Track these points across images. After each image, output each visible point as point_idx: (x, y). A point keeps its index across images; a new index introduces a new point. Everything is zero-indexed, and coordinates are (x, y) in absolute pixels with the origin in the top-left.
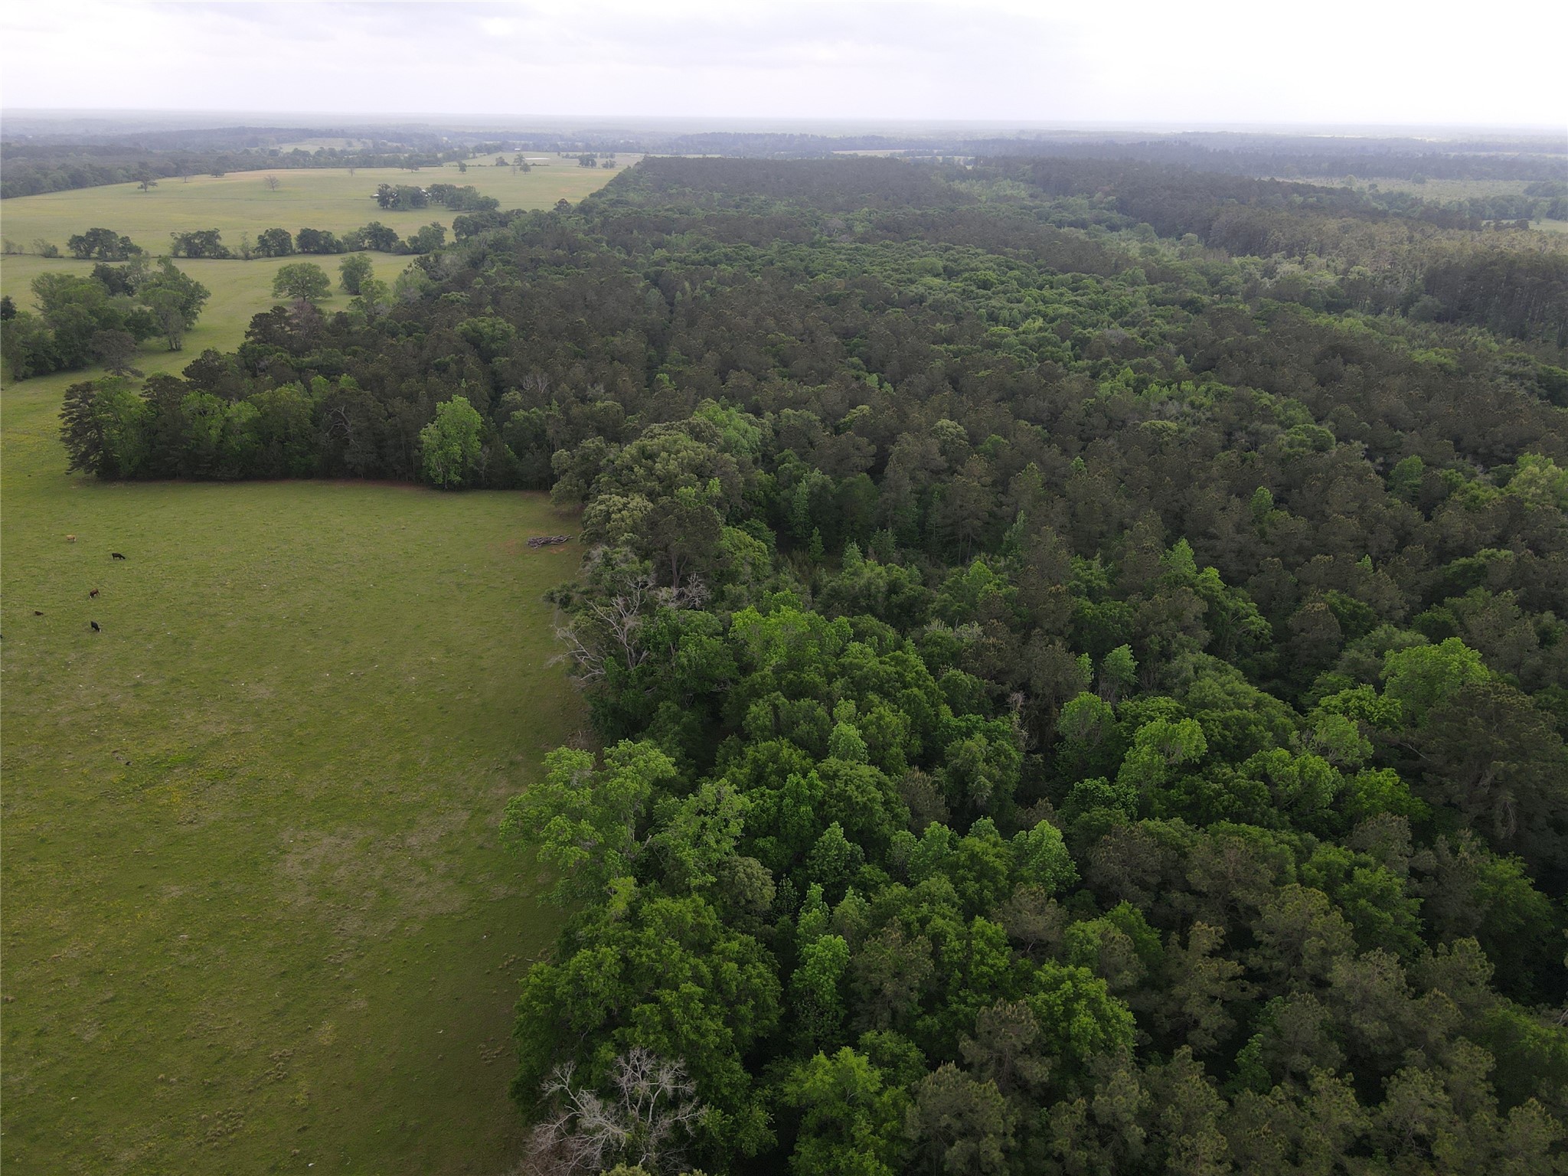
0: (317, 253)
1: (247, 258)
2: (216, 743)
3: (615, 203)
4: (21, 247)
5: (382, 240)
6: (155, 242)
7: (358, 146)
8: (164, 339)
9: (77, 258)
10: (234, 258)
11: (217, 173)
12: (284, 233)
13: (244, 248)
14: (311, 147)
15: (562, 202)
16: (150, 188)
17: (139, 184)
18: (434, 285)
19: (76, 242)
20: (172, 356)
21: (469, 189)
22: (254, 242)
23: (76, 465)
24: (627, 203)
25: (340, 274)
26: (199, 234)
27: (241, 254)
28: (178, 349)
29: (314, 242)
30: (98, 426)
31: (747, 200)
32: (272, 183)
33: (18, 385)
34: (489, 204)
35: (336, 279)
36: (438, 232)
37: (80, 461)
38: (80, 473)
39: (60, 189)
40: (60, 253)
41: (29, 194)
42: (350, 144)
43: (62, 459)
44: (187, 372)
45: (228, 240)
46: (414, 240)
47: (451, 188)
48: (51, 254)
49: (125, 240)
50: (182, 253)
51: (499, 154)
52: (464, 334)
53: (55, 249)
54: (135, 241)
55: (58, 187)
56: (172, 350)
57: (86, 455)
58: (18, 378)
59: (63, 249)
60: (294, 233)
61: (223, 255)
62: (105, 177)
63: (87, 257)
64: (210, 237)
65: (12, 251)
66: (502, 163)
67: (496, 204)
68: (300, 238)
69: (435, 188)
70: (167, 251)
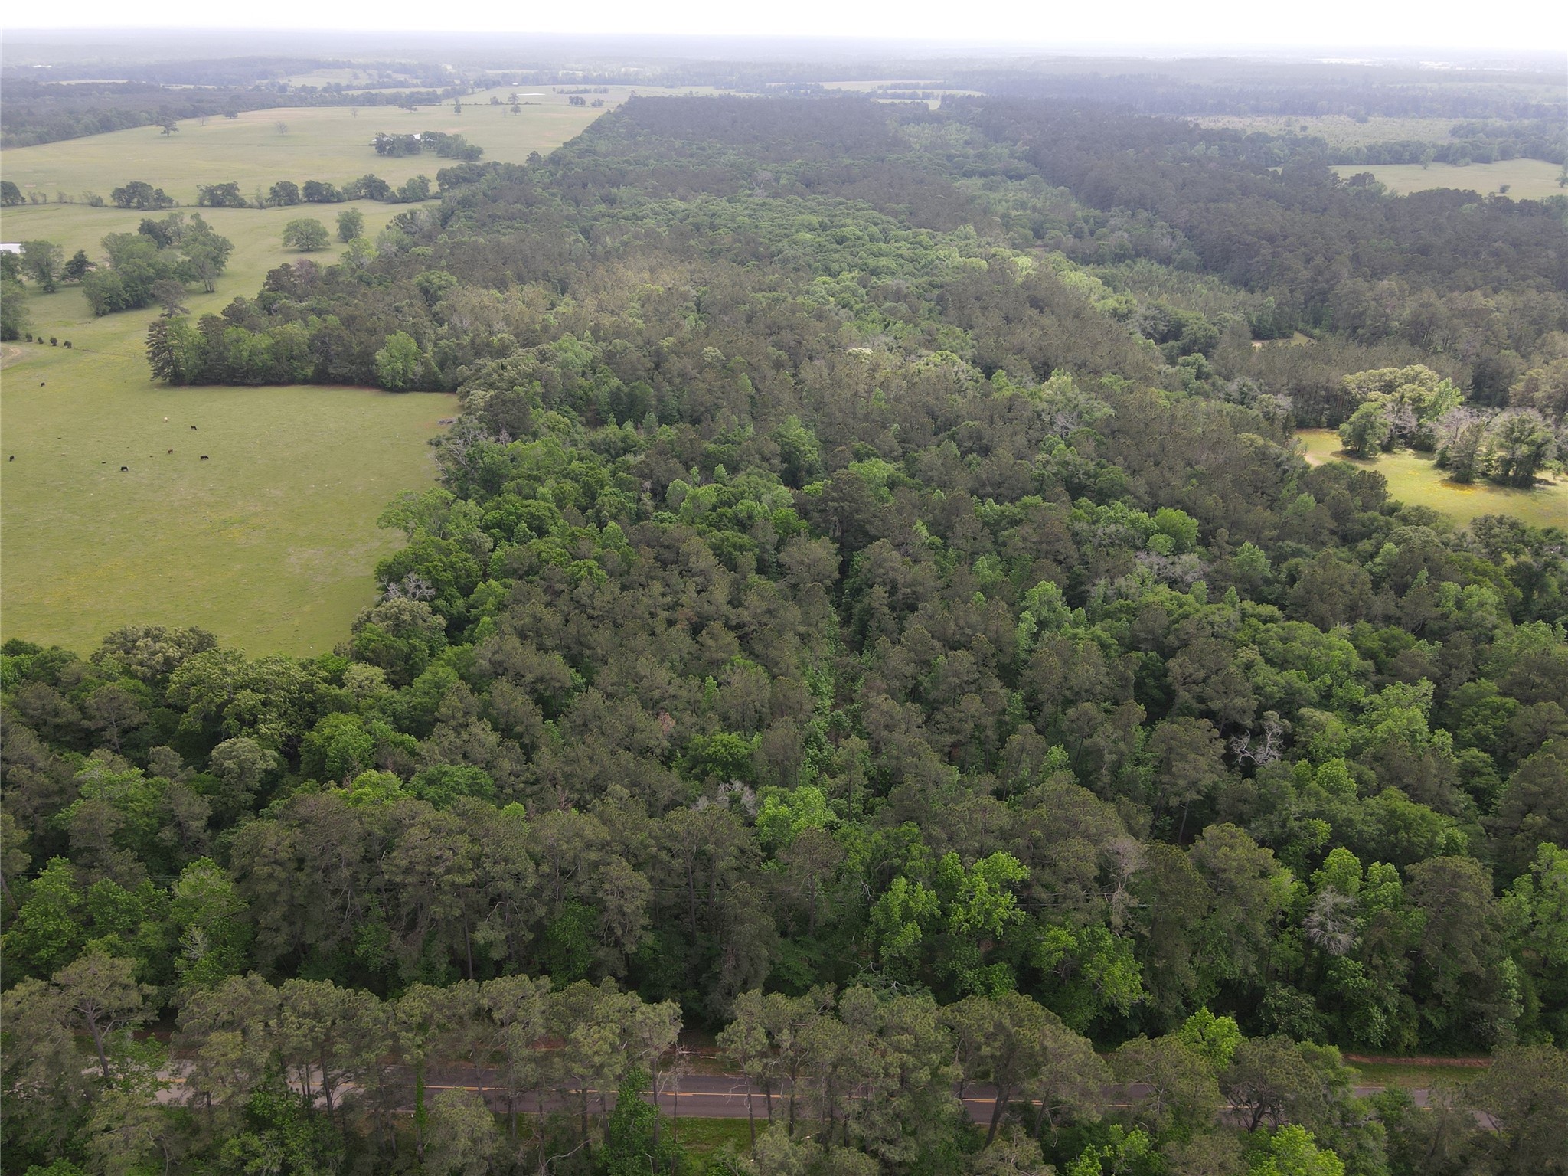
0: (320, 202)
1: (261, 207)
2: (255, 514)
3: (583, 153)
4: (71, 198)
5: (375, 190)
6: (183, 191)
7: (364, 80)
8: (201, 284)
9: (122, 208)
10: (250, 207)
11: (231, 115)
12: (292, 185)
13: (258, 198)
14: (317, 81)
15: (534, 154)
16: (172, 133)
17: (162, 128)
18: (407, 239)
19: (118, 194)
20: (208, 296)
21: (457, 137)
22: (266, 193)
23: (156, 375)
24: (595, 153)
25: (337, 226)
26: (221, 186)
27: (256, 204)
28: (212, 291)
29: (318, 194)
30: (170, 349)
31: (703, 149)
32: (282, 128)
33: (100, 320)
34: (472, 154)
35: (333, 229)
36: (423, 183)
37: (159, 373)
38: (159, 380)
39: (91, 134)
40: (105, 202)
41: (66, 138)
42: (356, 77)
43: (147, 370)
44: (224, 313)
45: (245, 192)
46: (403, 190)
47: (442, 135)
48: (96, 203)
49: (159, 192)
50: (206, 203)
52: (419, 284)
53: (100, 200)
54: (167, 193)
55: (89, 131)
56: (207, 292)
58: (99, 314)
59: (108, 200)
60: (301, 184)
61: (241, 204)
62: (129, 121)
63: (127, 206)
64: (230, 189)
65: (62, 201)
66: (495, 102)
67: (480, 151)
68: (306, 189)
69: (427, 134)
70: (194, 201)
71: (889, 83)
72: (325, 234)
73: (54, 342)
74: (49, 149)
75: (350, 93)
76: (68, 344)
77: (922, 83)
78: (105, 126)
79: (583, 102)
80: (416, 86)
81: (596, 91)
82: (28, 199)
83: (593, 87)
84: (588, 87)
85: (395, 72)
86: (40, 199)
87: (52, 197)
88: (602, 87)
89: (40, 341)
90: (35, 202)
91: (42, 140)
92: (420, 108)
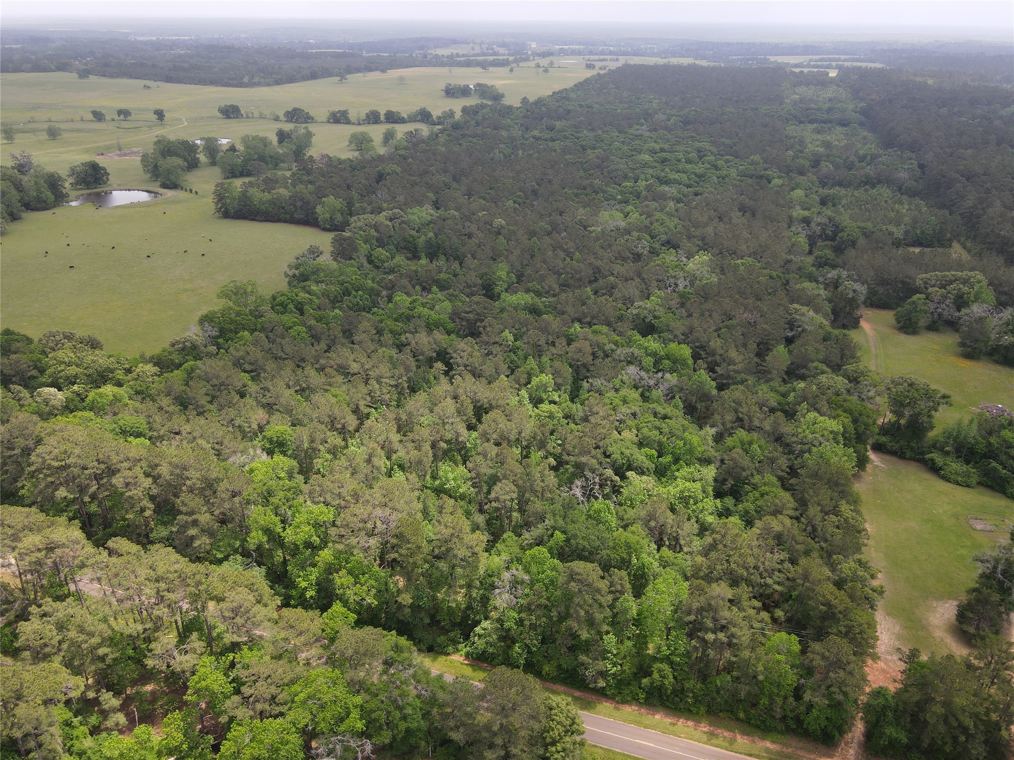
0: (393, 122)
1: (359, 124)
3: (560, 99)
4: (265, 114)
7: (478, 50)
9: (287, 121)
10: (353, 124)
11: (383, 71)
12: (378, 112)
13: (358, 119)
15: (525, 98)
16: (344, 80)
17: (339, 78)
19: (287, 114)
22: (363, 116)
23: (217, 212)
24: (569, 99)
25: (382, 136)
26: (339, 111)
27: (357, 122)
29: (391, 117)
30: (225, 198)
32: (402, 79)
34: (497, 97)
35: (379, 137)
36: (450, 115)
37: (218, 210)
38: (217, 214)
41: (291, 82)
42: (473, 49)
45: (352, 116)
46: (439, 118)
47: (485, 86)
48: (277, 119)
49: (308, 113)
50: (331, 121)
51: (551, 58)
53: (278, 117)
54: (312, 114)
55: (304, 78)
57: (221, 208)
59: (282, 117)
60: (382, 113)
61: (348, 122)
62: (326, 73)
63: (291, 121)
64: (344, 114)
65: (262, 117)
66: (538, 66)
67: (503, 96)
68: (385, 114)
69: (479, 85)
70: (325, 119)
71: (818, 57)
72: (372, 141)
73: (191, 191)
74: (277, 88)
75: (458, 59)
76: (196, 193)
77: (843, 57)
78: (314, 76)
79: (594, 67)
80: (504, 55)
81: (611, 60)
82: (244, 115)
83: (609, 57)
84: (606, 57)
85: (498, 46)
86: (251, 115)
87: (256, 115)
88: (615, 57)
89: (186, 190)
90: (248, 117)
91: (278, 83)
92: (491, 69)
